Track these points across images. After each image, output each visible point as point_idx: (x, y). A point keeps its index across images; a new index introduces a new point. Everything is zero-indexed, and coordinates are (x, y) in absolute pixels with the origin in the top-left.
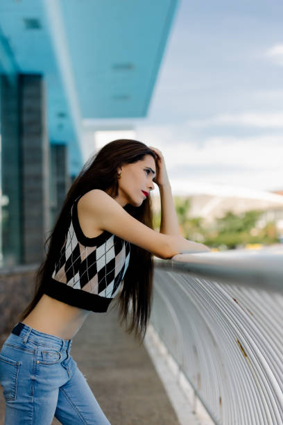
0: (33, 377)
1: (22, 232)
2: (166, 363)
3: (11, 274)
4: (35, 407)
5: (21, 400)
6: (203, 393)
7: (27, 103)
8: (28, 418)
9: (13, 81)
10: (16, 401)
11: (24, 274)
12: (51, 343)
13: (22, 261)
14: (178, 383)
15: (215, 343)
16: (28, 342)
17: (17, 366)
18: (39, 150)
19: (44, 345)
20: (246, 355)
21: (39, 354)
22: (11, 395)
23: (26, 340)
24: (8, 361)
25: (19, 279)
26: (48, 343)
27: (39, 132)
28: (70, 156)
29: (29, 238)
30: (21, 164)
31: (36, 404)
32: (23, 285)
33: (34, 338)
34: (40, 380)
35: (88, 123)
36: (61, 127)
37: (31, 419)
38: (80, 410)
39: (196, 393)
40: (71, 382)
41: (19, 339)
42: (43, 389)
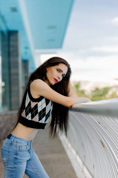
0: (15, 156)
1: (10, 97)
2: (71, 151)
3: (6, 115)
4: (16, 169)
5: (10, 166)
6: (86, 163)
7: (12, 43)
8: (14, 174)
9: (6, 34)
10: (8, 167)
11: (11, 115)
12: (23, 142)
13: (11, 109)
14: (76, 159)
15: (91, 142)
16: (13, 142)
17: (9, 152)
18: (17, 63)
19: (20, 143)
20: (104, 147)
21: (18, 147)
22: (6, 164)
23: (12, 141)
24: (5, 150)
25: (9, 117)
26: (22, 142)
27: (17, 55)
28: (30, 65)
29: (13, 99)
30: (10, 68)
31: (17, 168)
32: (11, 119)
33: (16, 140)
34: (18, 158)
35: (37, 51)
36: (26, 53)
37: (15, 174)
38: (36, 170)
39: (84, 164)
40: (32, 159)
41: (10, 141)
42: (20, 161)
